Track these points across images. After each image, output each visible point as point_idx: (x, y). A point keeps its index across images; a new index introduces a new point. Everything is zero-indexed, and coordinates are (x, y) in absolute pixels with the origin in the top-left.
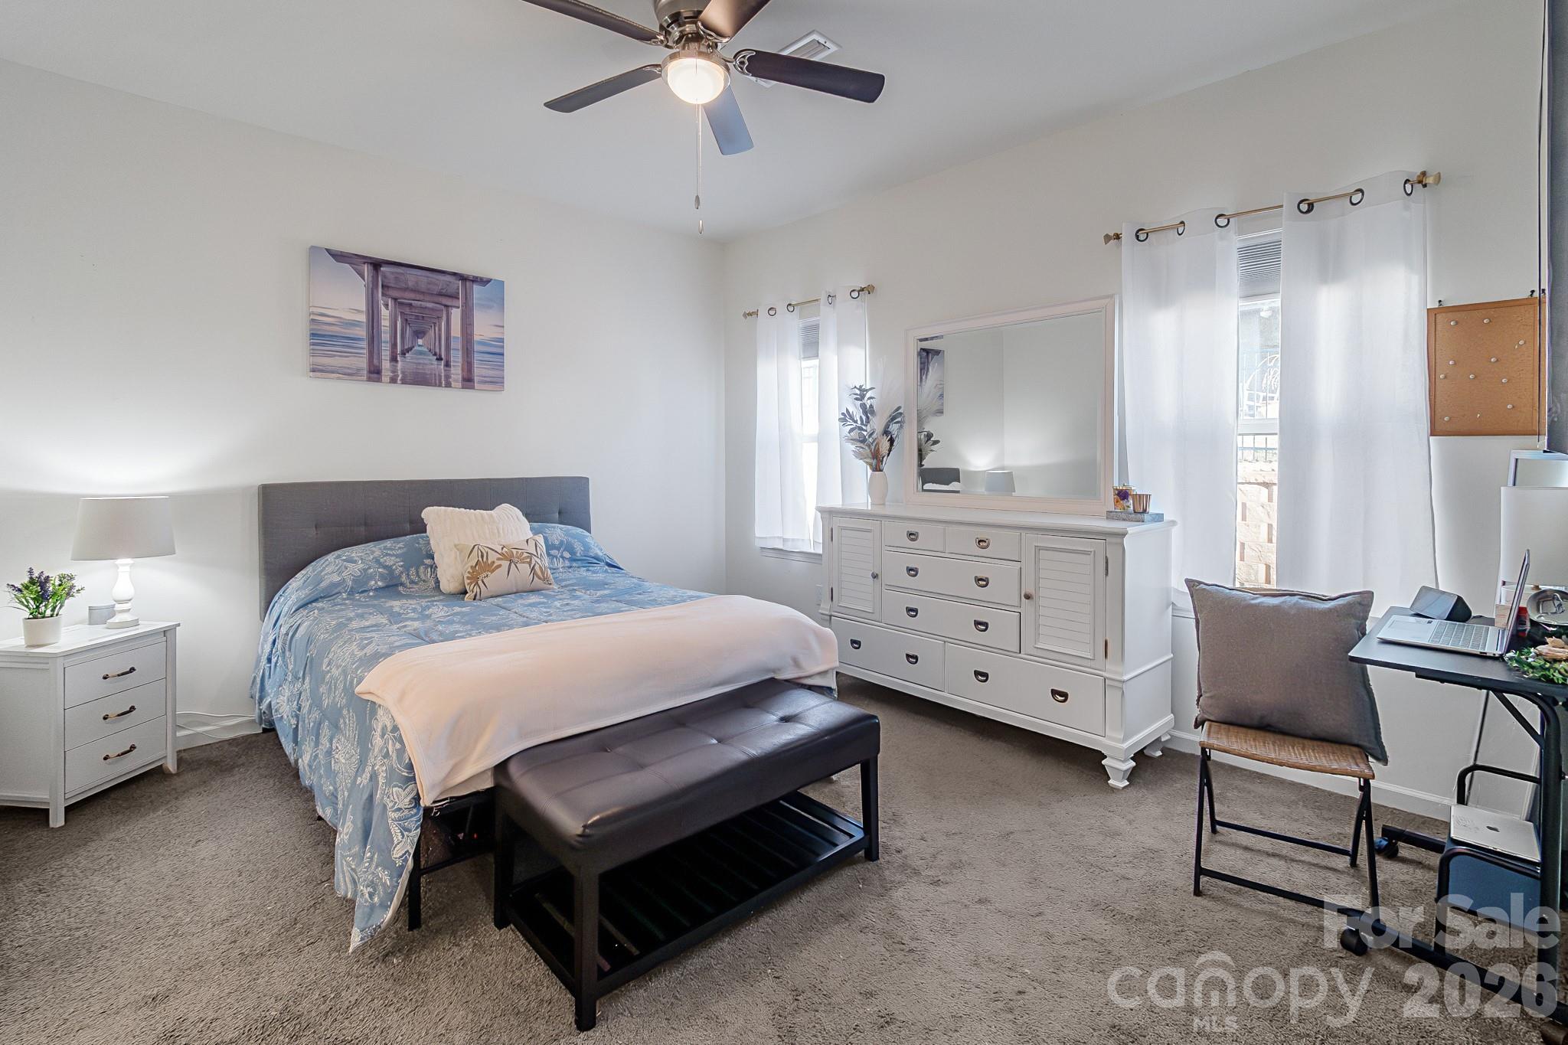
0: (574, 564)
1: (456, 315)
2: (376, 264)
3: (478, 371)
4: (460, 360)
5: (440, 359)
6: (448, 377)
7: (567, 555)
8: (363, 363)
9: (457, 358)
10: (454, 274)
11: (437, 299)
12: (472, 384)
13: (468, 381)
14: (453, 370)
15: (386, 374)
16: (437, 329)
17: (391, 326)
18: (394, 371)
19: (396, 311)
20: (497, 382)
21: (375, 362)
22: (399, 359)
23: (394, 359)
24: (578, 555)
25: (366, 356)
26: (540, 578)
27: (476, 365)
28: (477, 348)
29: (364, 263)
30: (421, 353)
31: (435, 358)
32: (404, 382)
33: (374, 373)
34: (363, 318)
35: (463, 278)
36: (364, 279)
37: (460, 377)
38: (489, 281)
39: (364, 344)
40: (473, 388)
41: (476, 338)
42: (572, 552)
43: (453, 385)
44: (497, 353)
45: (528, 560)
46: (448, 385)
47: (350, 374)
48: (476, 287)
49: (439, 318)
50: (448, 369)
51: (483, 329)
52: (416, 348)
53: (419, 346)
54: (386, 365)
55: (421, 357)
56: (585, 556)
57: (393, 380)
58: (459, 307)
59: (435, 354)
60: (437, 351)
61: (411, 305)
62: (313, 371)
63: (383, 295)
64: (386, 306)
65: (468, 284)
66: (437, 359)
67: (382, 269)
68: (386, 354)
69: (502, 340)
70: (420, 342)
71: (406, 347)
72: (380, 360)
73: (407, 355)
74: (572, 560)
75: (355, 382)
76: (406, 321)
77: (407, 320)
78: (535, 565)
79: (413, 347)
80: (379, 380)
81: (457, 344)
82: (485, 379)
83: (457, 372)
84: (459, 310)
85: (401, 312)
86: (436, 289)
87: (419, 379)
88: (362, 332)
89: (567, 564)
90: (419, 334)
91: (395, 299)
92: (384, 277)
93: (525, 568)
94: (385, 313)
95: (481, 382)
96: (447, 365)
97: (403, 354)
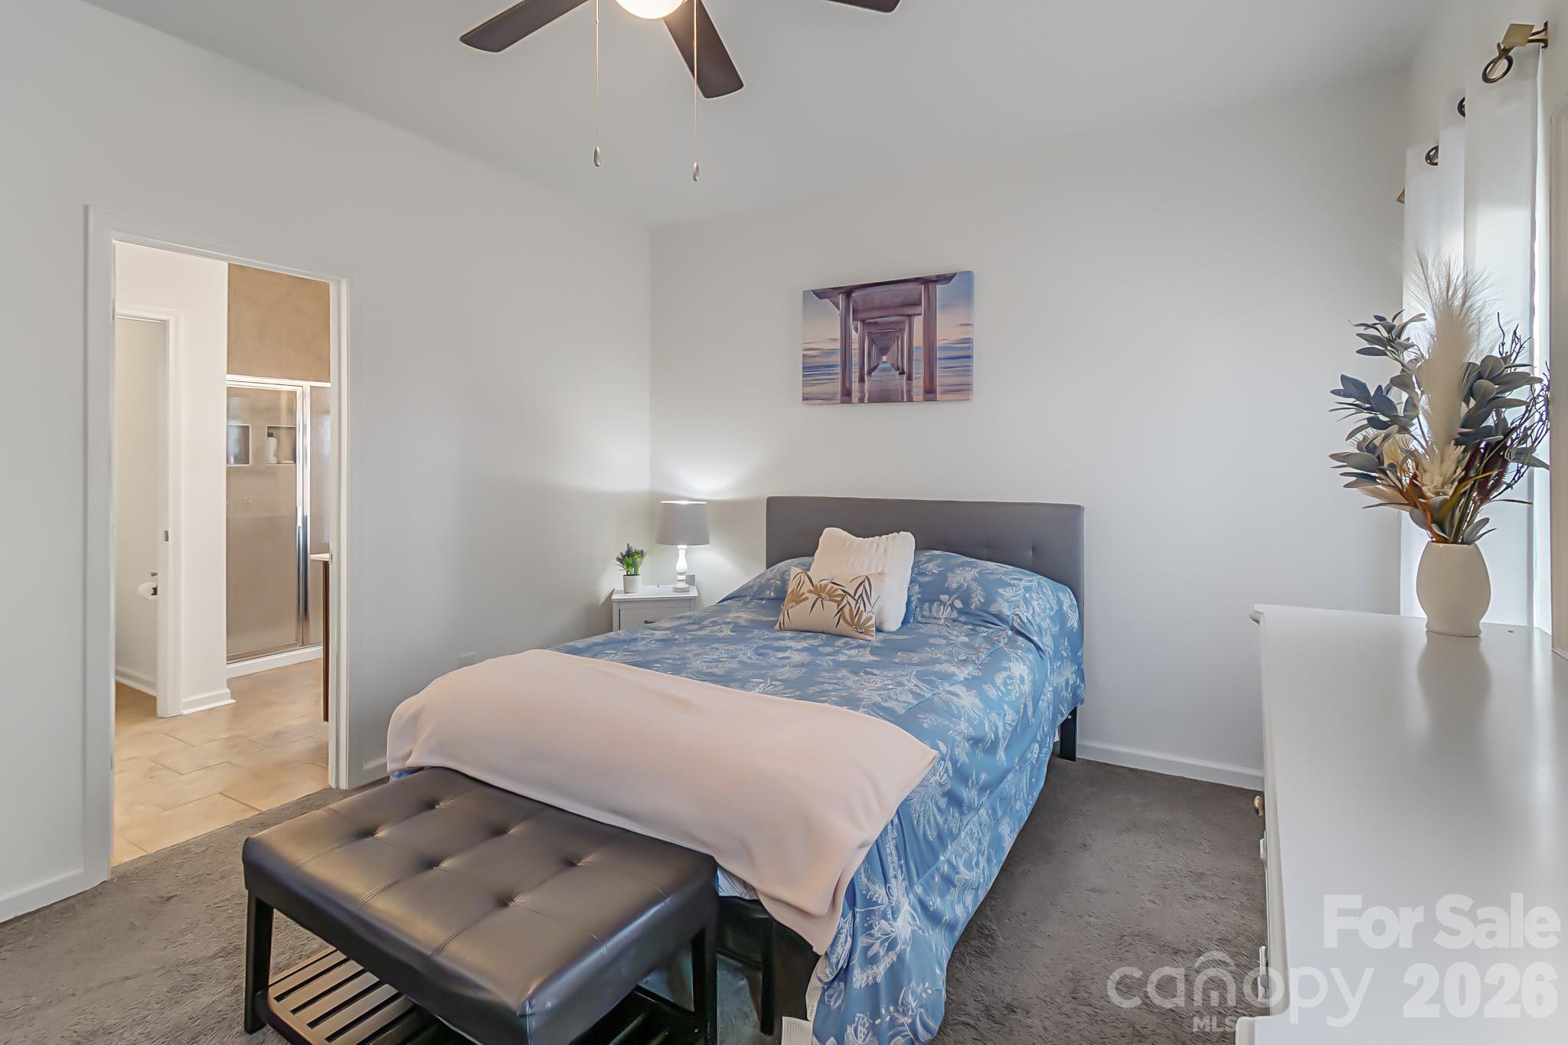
0: (963, 619)
1: (918, 322)
2: (848, 292)
3: (942, 379)
4: (922, 371)
5: (902, 373)
6: (909, 391)
7: (959, 604)
8: (837, 387)
9: (919, 370)
10: (917, 280)
11: (899, 311)
12: (933, 395)
13: (930, 393)
14: (914, 382)
15: (855, 395)
16: (899, 342)
17: (860, 349)
18: (862, 392)
19: (864, 333)
20: (962, 390)
21: (847, 385)
22: (866, 379)
23: (862, 380)
24: (973, 607)
25: (840, 380)
26: (846, 621)
27: (939, 373)
28: (939, 354)
29: (839, 294)
30: (884, 370)
31: (898, 372)
32: (871, 401)
33: (847, 395)
34: (838, 346)
35: (927, 281)
36: (838, 308)
37: (922, 390)
38: (953, 276)
39: (839, 370)
40: (934, 400)
41: (939, 343)
42: (966, 601)
43: (914, 399)
44: (963, 355)
45: (839, 599)
46: (910, 400)
47: (827, 399)
48: (939, 287)
49: (902, 330)
50: (909, 382)
51: (947, 332)
52: (881, 366)
53: (884, 362)
54: (855, 386)
55: (886, 376)
56: (982, 611)
57: (861, 400)
58: (921, 314)
59: (898, 369)
60: (900, 364)
61: (876, 323)
62: (804, 399)
63: (854, 320)
64: (856, 330)
65: (931, 286)
66: (900, 374)
67: (853, 295)
68: (855, 377)
69: (968, 341)
70: (884, 358)
71: (872, 366)
72: (851, 384)
73: (873, 374)
74: (961, 612)
75: (833, 406)
76: (872, 342)
77: (873, 339)
78: (846, 605)
79: (878, 365)
80: (850, 402)
81: (919, 355)
82: (949, 388)
83: (918, 384)
84: (922, 317)
85: (869, 333)
86: (899, 300)
87: (883, 397)
88: (837, 359)
89: (955, 615)
90: (883, 351)
91: (863, 321)
92: (855, 302)
93: (833, 607)
94: (855, 336)
95: (946, 392)
96: (910, 378)
97: (870, 373)
